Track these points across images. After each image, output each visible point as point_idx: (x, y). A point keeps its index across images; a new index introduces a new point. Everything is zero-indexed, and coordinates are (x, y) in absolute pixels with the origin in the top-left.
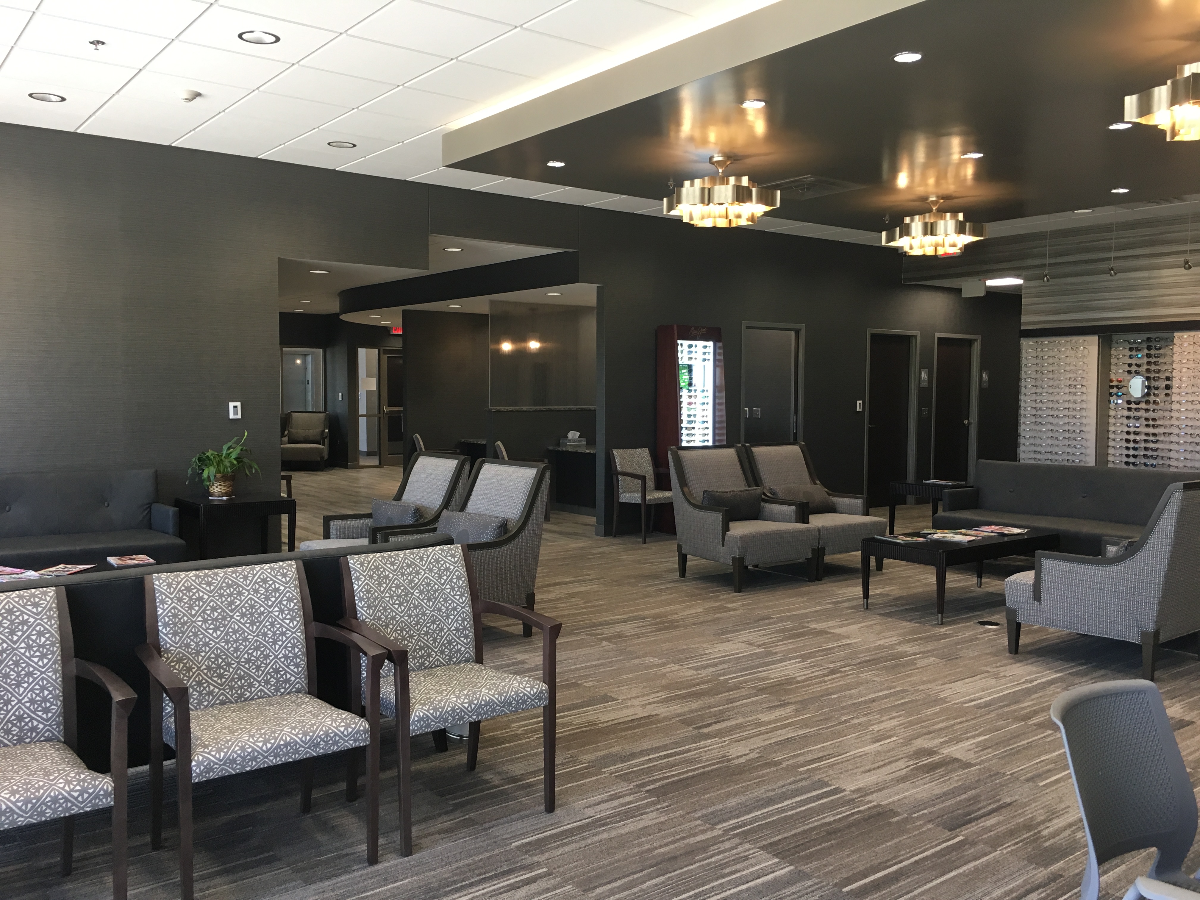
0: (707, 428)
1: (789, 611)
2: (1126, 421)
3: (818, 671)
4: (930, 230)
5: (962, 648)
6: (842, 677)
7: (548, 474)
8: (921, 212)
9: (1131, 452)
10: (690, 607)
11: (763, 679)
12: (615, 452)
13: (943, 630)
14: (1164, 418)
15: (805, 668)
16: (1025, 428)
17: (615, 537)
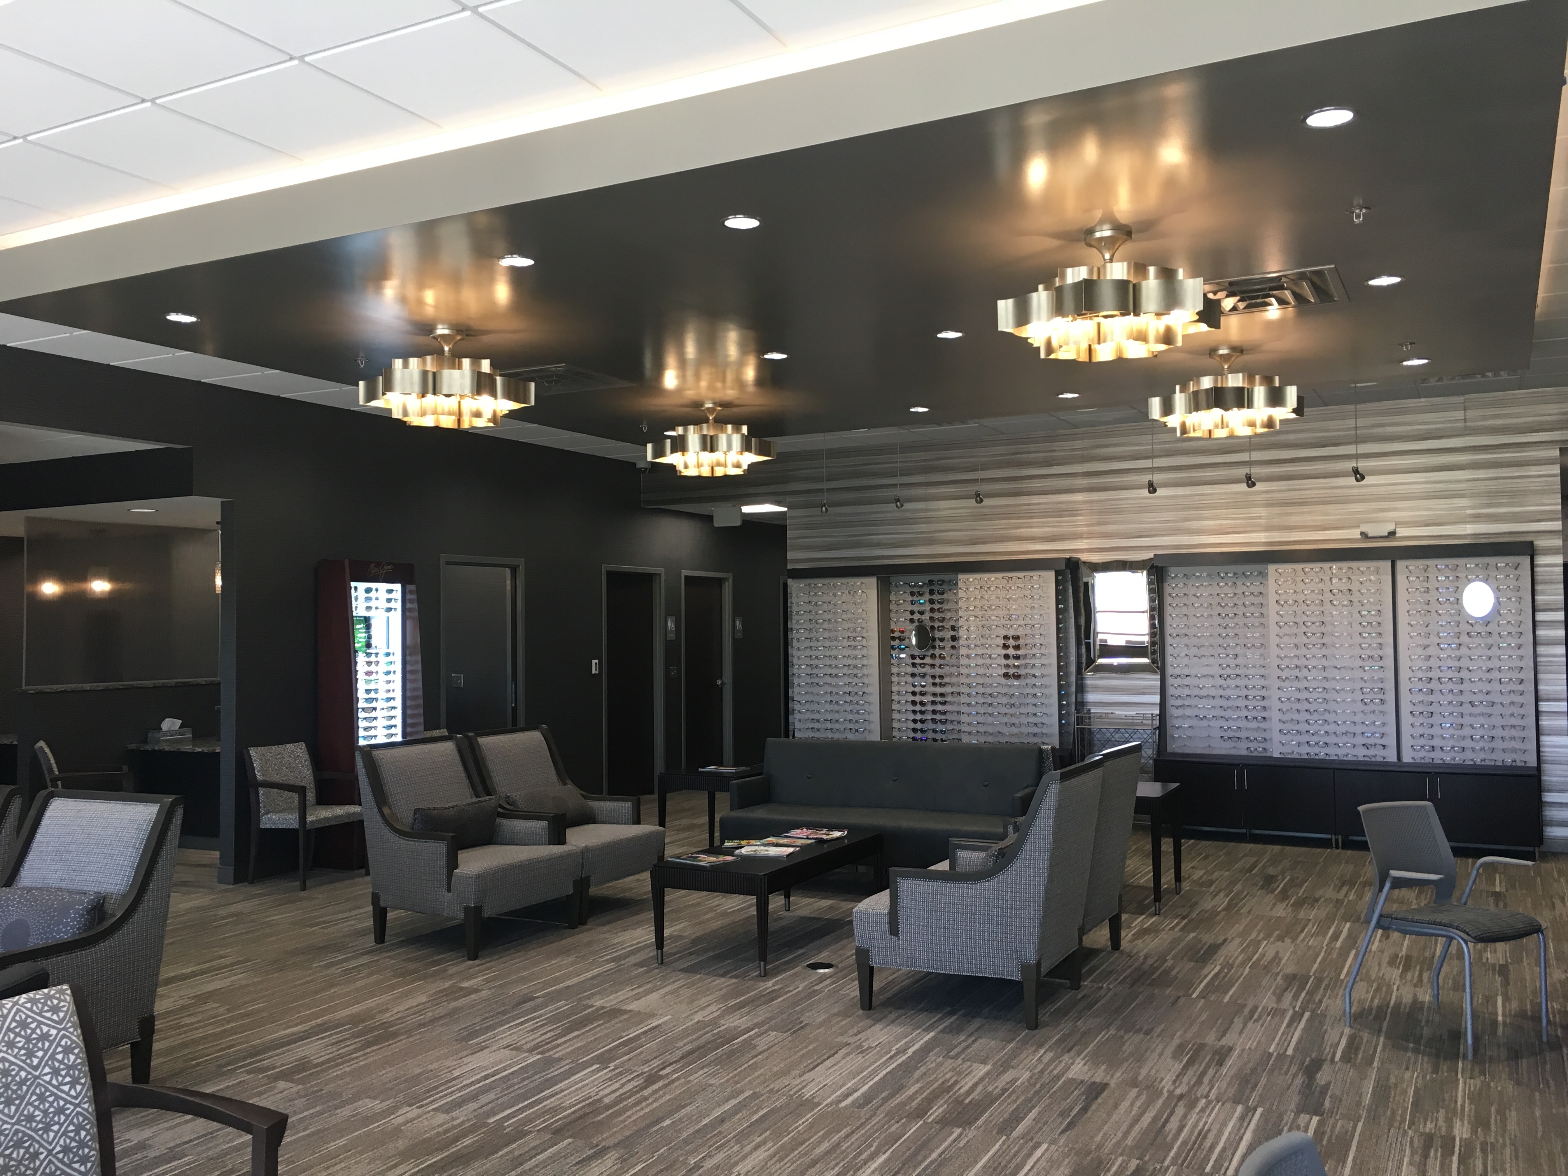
0: (394, 708)
1: (557, 981)
2: (910, 679)
3: (629, 1081)
4: (709, 444)
5: (803, 1010)
6: (666, 1086)
7: (180, 812)
8: (699, 421)
9: (919, 717)
10: (406, 995)
11: (554, 1111)
12: (253, 751)
13: (769, 984)
14: (951, 675)
15: (610, 1079)
16: (799, 692)
17: (252, 883)
